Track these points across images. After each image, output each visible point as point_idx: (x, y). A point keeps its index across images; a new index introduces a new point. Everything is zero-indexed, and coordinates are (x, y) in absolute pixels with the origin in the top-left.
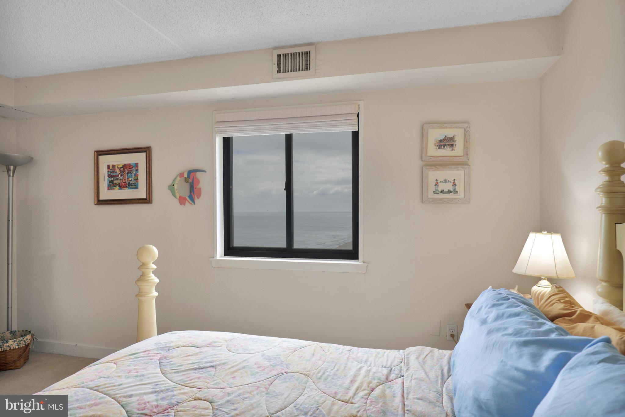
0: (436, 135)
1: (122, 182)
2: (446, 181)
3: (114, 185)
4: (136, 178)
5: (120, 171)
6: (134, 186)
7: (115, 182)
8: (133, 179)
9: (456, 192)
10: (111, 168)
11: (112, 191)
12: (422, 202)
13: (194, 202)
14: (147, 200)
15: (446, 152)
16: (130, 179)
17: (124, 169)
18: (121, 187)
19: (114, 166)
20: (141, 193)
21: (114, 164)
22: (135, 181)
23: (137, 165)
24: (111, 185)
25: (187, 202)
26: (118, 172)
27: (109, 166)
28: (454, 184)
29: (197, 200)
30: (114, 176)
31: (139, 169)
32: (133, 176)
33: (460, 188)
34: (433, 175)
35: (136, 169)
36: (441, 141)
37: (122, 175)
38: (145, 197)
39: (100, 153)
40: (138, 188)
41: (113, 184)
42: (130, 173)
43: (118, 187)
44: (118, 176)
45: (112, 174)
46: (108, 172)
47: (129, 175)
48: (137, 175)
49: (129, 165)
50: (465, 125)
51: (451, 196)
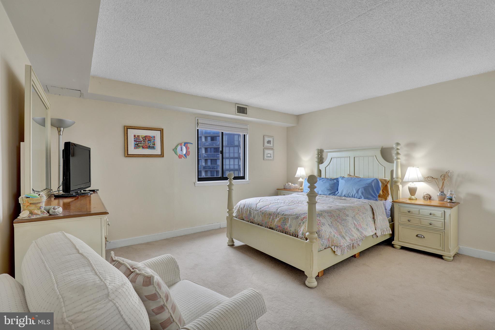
0: (267, 139)
1: (144, 145)
2: (269, 154)
3: (139, 147)
4: (154, 144)
5: (143, 139)
6: (153, 148)
7: (139, 145)
8: (152, 144)
9: (271, 157)
10: (136, 137)
11: (137, 150)
12: (264, 160)
13: (186, 157)
14: (162, 155)
15: (268, 145)
16: (150, 144)
17: (145, 138)
18: (143, 147)
19: (138, 136)
20: (158, 151)
21: (139, 135)
22: (153, 145)
23: (154, 137)
24: (137, 146)
25: (182, 157)
26: (142, 139)
27: (135, 136)
28: (271, 155)
29: (187, 156)
30: (138, 141)
31: (156, 139)
32: (152, 142)
33: (272, 156)
34: (267, 152)
35: (154, 139)
36: (268, 141)
37: (144, 141)
38: (160, 154)
39: (128, 127)
40: (155, 149)
41: (138, 146)
42: (150, 141)
43: (141, 148)
44: (141, 142)
45: (137, 140)
46: (134, 139)
47: (149, 142)
48: (154, 142)
49: (150, 136)
50: (273, 137)
51: (270, 158)
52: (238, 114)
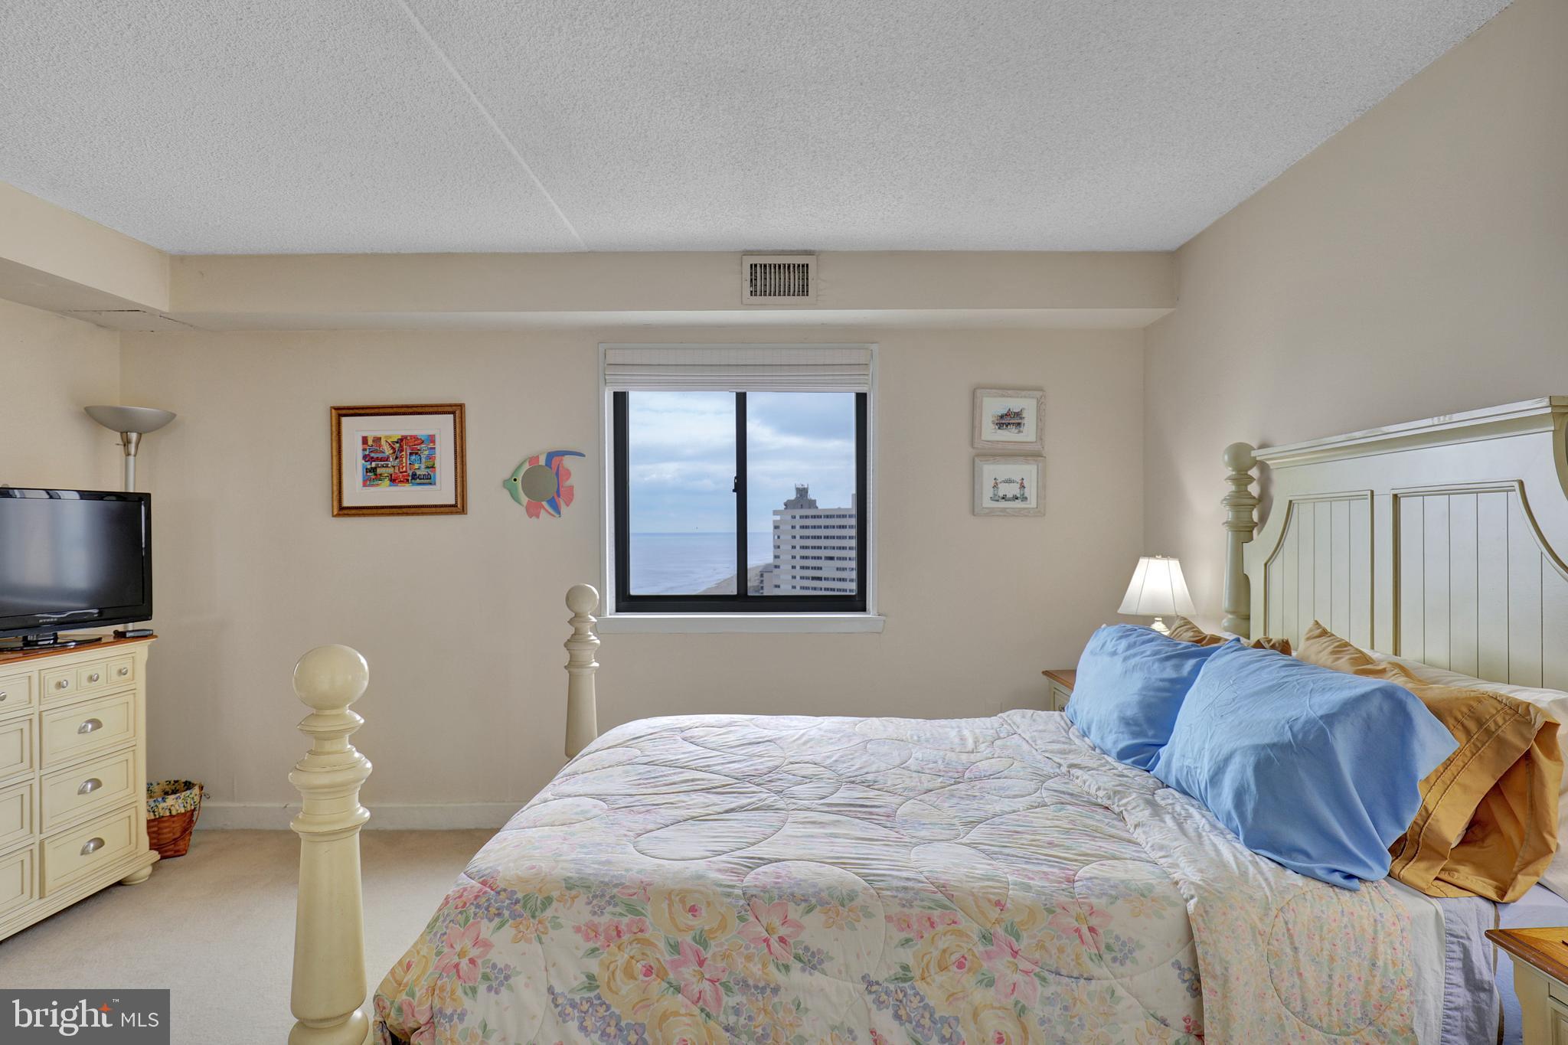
0: (994, 406)
1: (397, 471)
2: (1009, 481)
3: (379, 478)
4: (430, 464)
5: (393, 448)
6: (428, 479)
7: (379, 471)
8: (423, 466)
9: (1024, 499)
10: (370, 442)
11: (372, 489)
12: (974, 515)
13: (559, 513)
14: (458, 508)
15: (1008, 435)
16: (417, 466)
17: (401, 446)
18: (393, 480)
19: (377, 440)
20: (443, 492)
21: (378, 434)
22: (428, 470)
23: (432, 439)
24: (372, 475)
25: (542, 511)
26: (388, 451)
27: (365, 440)
28: (1022, 487)
29: (564, 508)
30: (377, 459)
31: (437, 446)
32: (423, 460)
33: (1031, 492)
35: (431, 445)
36: (1002, 417)
37: (397, 458)
38: (453, 503)
39: (344, 412)
40: (435, 484)
41: (376, 475)
42: (417, 454)
43: (387, 482)
44: (387, 459)
45: (372, 455)
46: (364, 450)
47: (413, 457)
48: (431, 457)
49: (415, 438)
50: (1038, 394)
51: (1018, 504)
52: (758, 299)
